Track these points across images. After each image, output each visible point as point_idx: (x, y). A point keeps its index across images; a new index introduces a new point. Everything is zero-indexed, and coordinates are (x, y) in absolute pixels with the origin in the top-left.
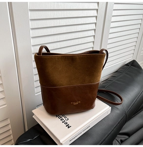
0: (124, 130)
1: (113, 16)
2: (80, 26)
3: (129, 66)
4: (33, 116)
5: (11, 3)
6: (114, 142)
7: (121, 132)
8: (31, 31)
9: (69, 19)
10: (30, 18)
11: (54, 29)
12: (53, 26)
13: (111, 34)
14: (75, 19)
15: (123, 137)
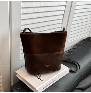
1: (77, 5)
2: (54, 12)
3: (86, 41)
4: (16, 75)
5: (11, 2)
8: (21, 16)
9: (47, 8)
10: (22, 7)
11: (36, 14)
12: (36, 12)
13: (75, 18)
14: (51, 7)
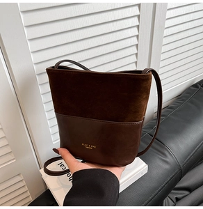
0: (182, 184)
3: (198, 88)
6: (165, 201)
7: (177, 186)
15: (181, 194)
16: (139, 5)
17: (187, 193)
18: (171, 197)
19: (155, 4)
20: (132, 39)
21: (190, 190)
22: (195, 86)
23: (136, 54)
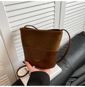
0: (74, 75)
16: (55, 2)
17: (75, 79)
18: (69, 81)
19: (61, 2)
20: (52, 16)
21: (77, 78)
22: (78, 35)
23: (54, 22)
